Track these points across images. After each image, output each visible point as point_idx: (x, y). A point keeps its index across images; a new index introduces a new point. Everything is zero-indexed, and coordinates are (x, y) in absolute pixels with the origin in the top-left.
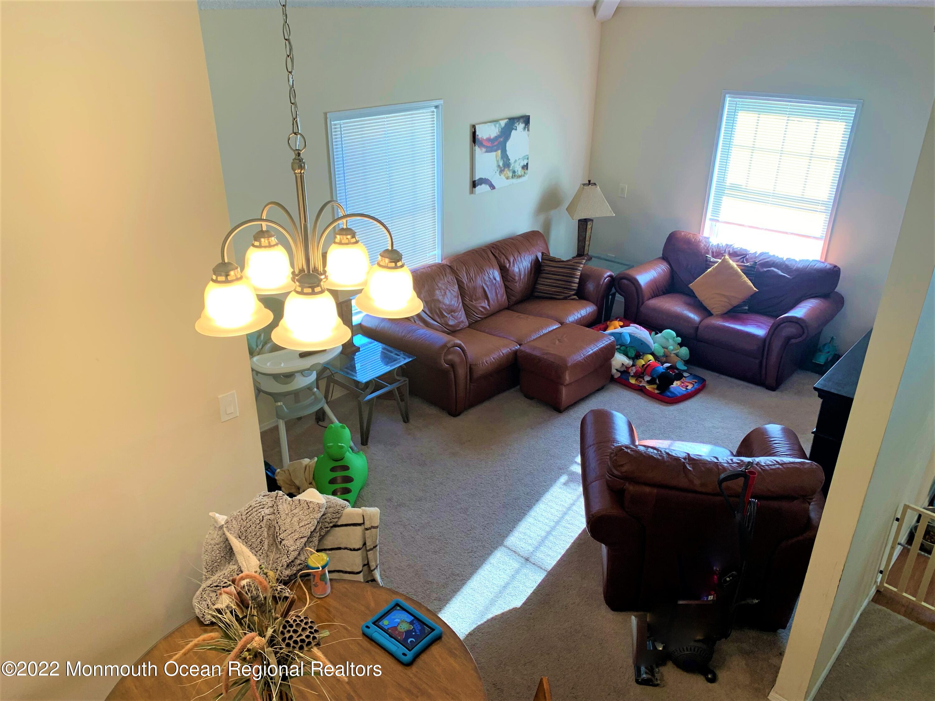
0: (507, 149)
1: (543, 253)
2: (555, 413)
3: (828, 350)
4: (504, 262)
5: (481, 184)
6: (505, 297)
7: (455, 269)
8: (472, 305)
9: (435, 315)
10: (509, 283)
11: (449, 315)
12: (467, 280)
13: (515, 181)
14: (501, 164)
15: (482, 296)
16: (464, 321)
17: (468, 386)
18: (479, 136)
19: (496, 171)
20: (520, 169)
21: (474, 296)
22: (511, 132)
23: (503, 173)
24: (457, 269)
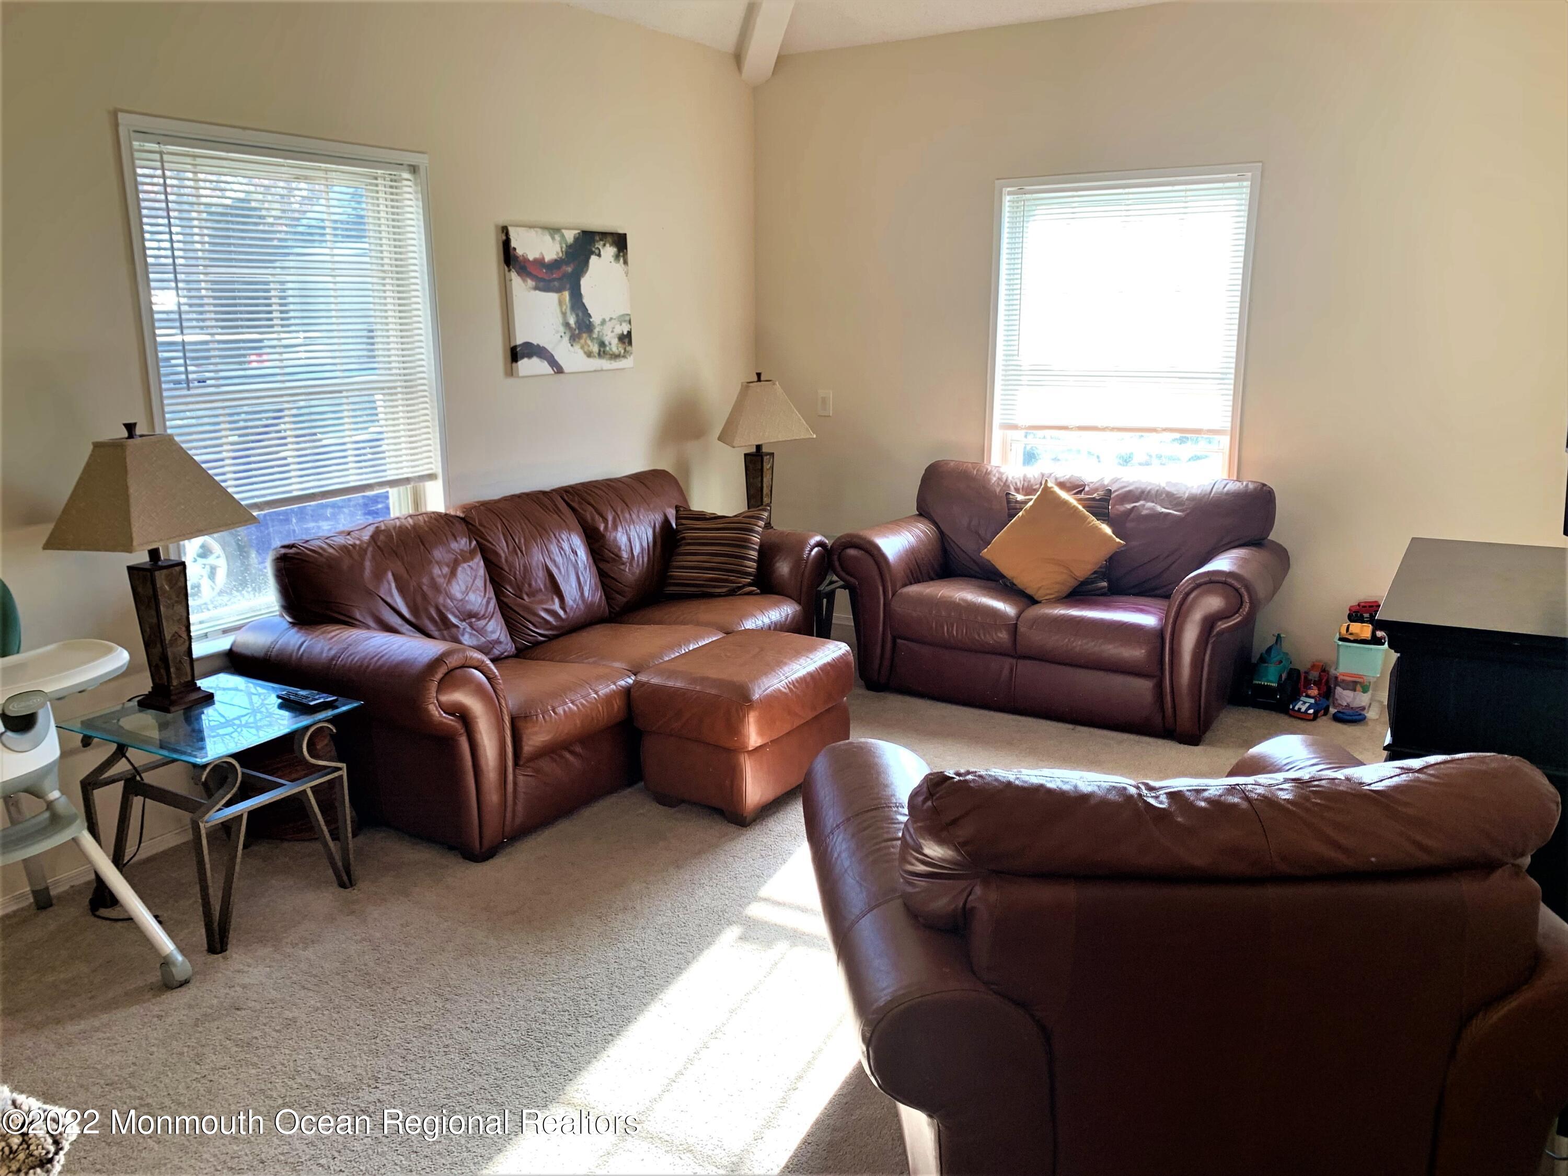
0: (583, 291)
1: (677, 508)
2: (732, 828)
3: (1276, 658)
4: (593, 519)
5: (530, 356)
6: (599, 594)
7: (477, 524)
8: (522, 607)
9: (428, 623)
10: (608, 564)
11: (464, 623)
12: (506, 550)
13: (605, 364)
14: (572, 321)
15: (545, 585)
16: (502, 639)
17: (510, 777)
18: (517, 251)
19: (563, 334)
20: (615, 341)
21: (526, 585)
22: (589, 258)
23: (578, 342)
24: (484, 527)
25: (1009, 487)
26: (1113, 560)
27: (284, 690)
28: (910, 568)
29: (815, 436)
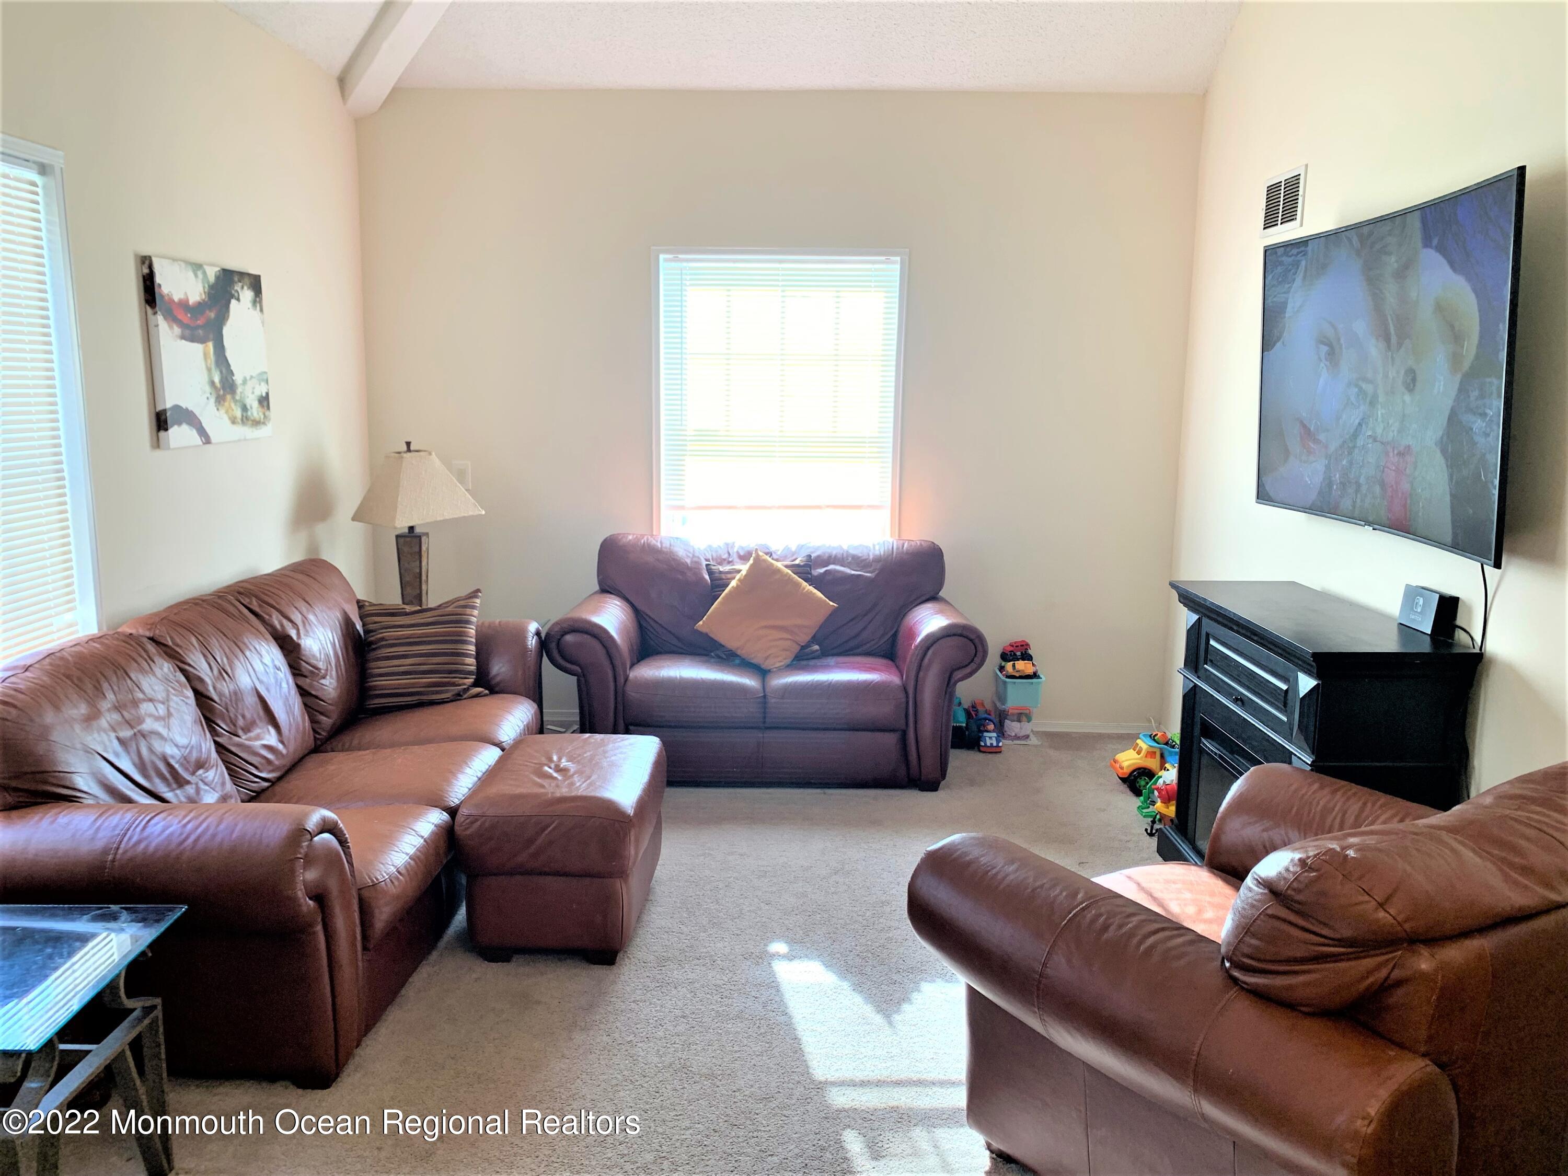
0: (226, 343)
1: (358, 603)
4: (282, 625)
5: (179, 423)
6: (306, 718)
7: (170, 643)
8: (239, 745)
9: (157, 781)
10: (308, 680)
11: (195, 777)
12: (210, 674)
13: (247, 432)
14: (217, 379)
15: (258, 715)
17: (360, 967)
18: (163, 288)
19: (209, 395)
20: (255, 404)
21: (240, 717)
22: (229, 302)
23: (223, 405)
24: (178, 646)
29: (484, 512)
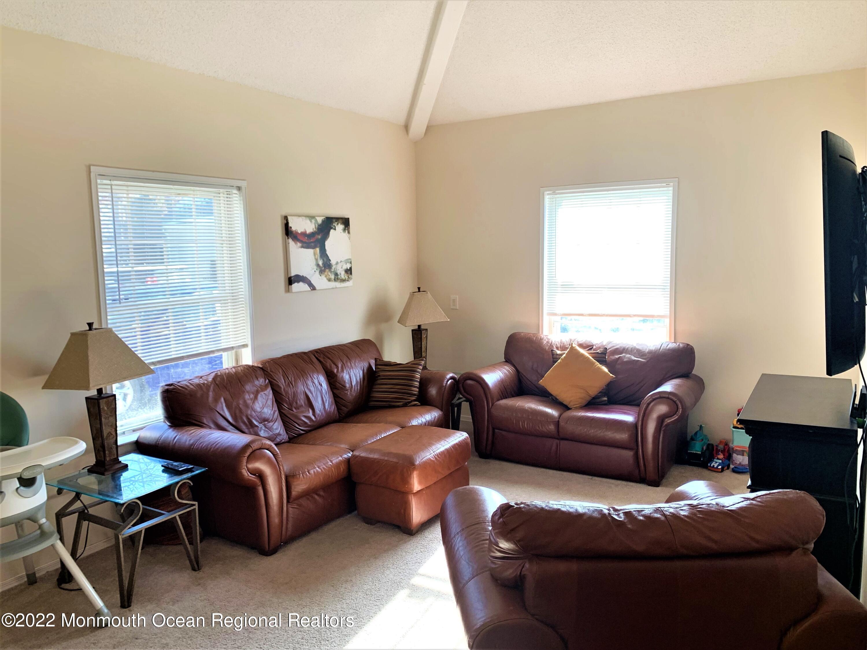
0: (326, 248)
1: (376, 360)
2: (405, 536)
3: (700, 438)
4: (331, 366)
5: (298, 282)
6: (333, 407)
7: (269, 371)
8: (293, 415)
9: (242, 424)
10: (339, 391)
11: (261, 425)
12: (284, 384)
13: (338, 284)
14: (321, 263)
15: (305, 403)
16: (282, 432)
17: (285, 509)
18: (292, 228)
19: (316, 270)
20: (343, 273)
21: (295, 403)
22: (330, 231)
23: (324, 274)
24: (272, 372)
25: (553, 346)
26: (610, 385)
27: (165, 462)
28: (501, 390)
29: (449, 320)
